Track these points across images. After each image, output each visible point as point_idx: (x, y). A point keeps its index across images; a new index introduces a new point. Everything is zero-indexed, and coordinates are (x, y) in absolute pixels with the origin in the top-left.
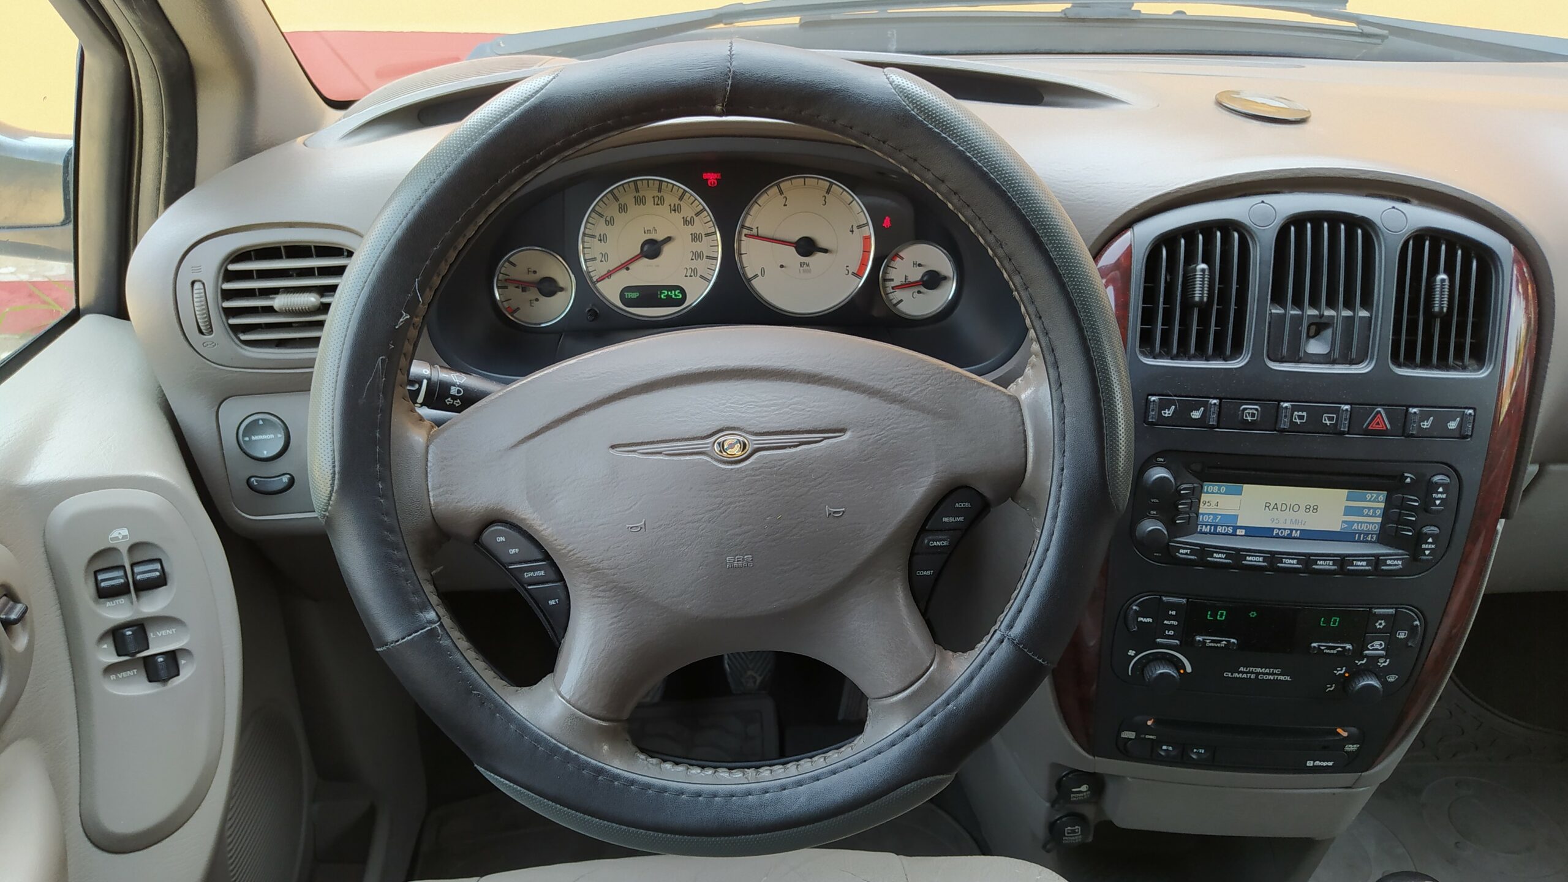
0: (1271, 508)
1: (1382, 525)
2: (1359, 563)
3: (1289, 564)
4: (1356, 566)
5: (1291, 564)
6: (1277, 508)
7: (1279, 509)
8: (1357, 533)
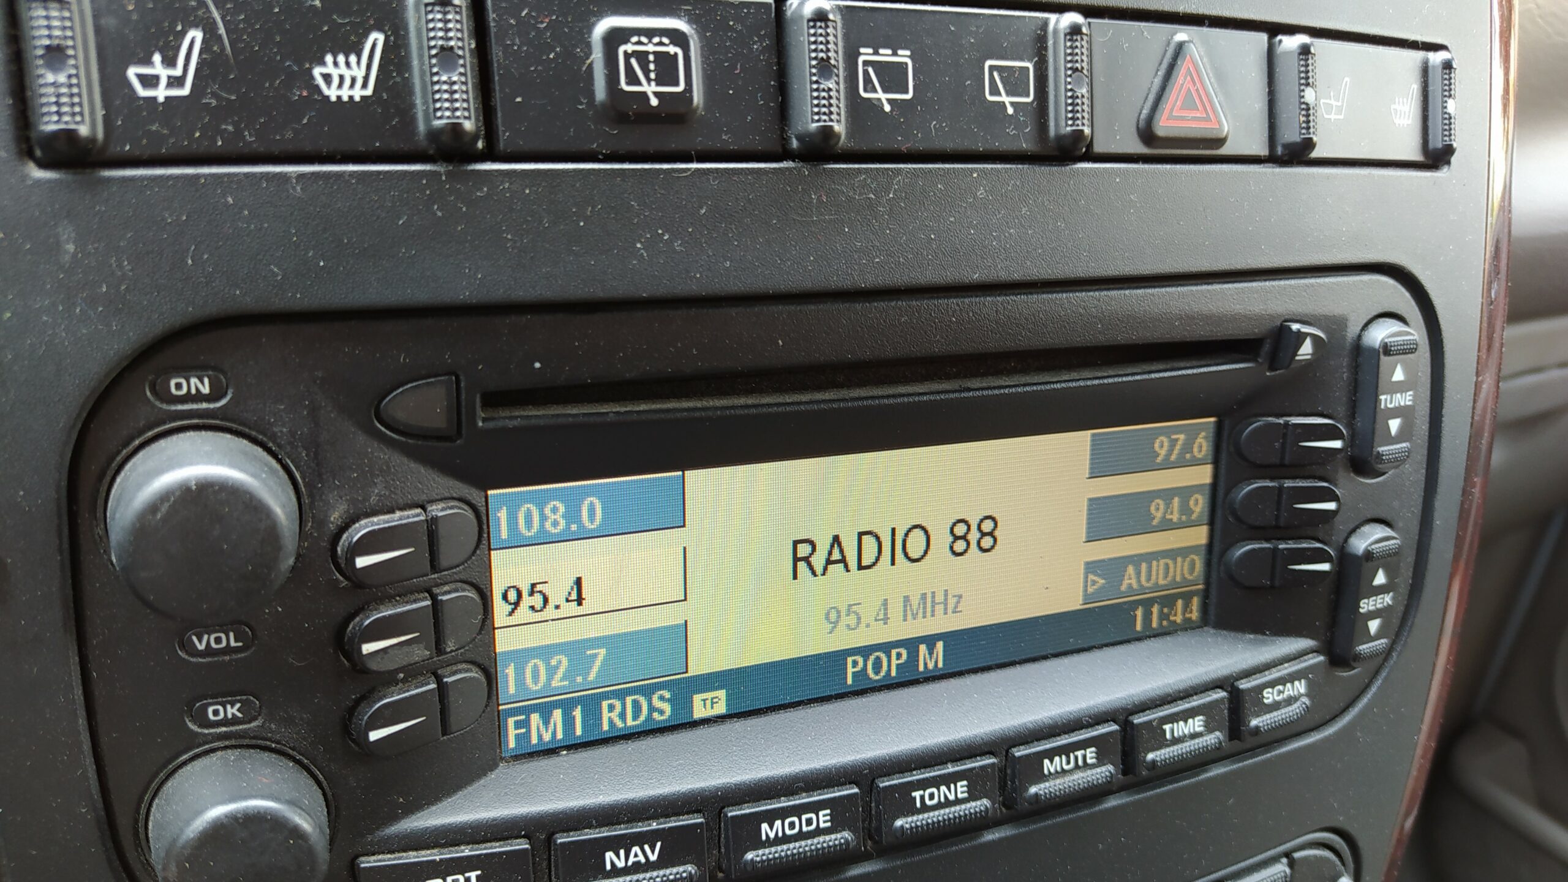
0: (818, 561)
1: (1213, 552)
2: (1181, 728)
3: (940, 806)
4: (1176, 741)
5: (948, 803)
6: (843, 561)
7: (852, 562)
8: (1135, 605)
